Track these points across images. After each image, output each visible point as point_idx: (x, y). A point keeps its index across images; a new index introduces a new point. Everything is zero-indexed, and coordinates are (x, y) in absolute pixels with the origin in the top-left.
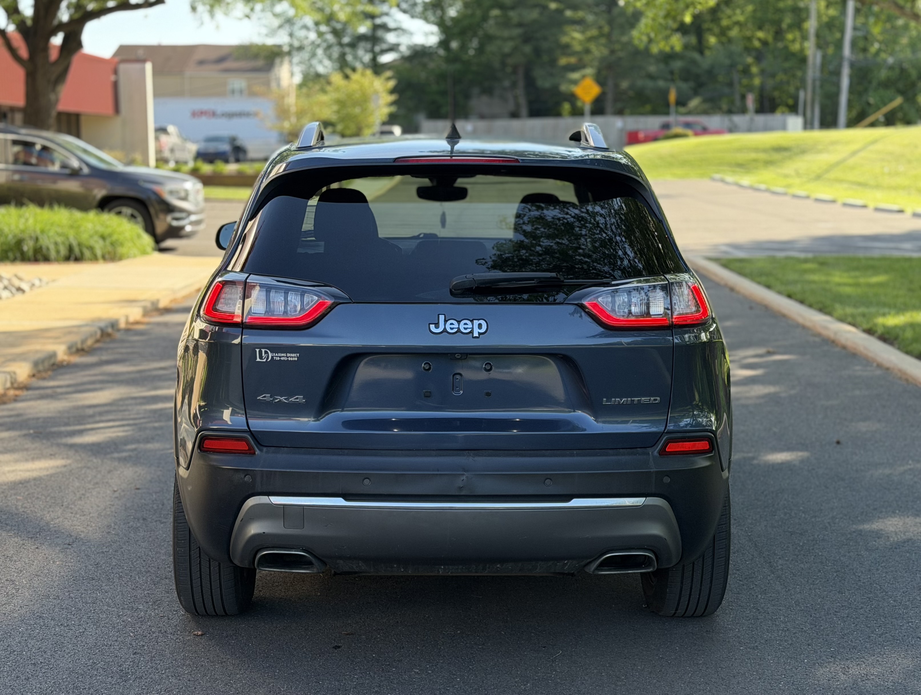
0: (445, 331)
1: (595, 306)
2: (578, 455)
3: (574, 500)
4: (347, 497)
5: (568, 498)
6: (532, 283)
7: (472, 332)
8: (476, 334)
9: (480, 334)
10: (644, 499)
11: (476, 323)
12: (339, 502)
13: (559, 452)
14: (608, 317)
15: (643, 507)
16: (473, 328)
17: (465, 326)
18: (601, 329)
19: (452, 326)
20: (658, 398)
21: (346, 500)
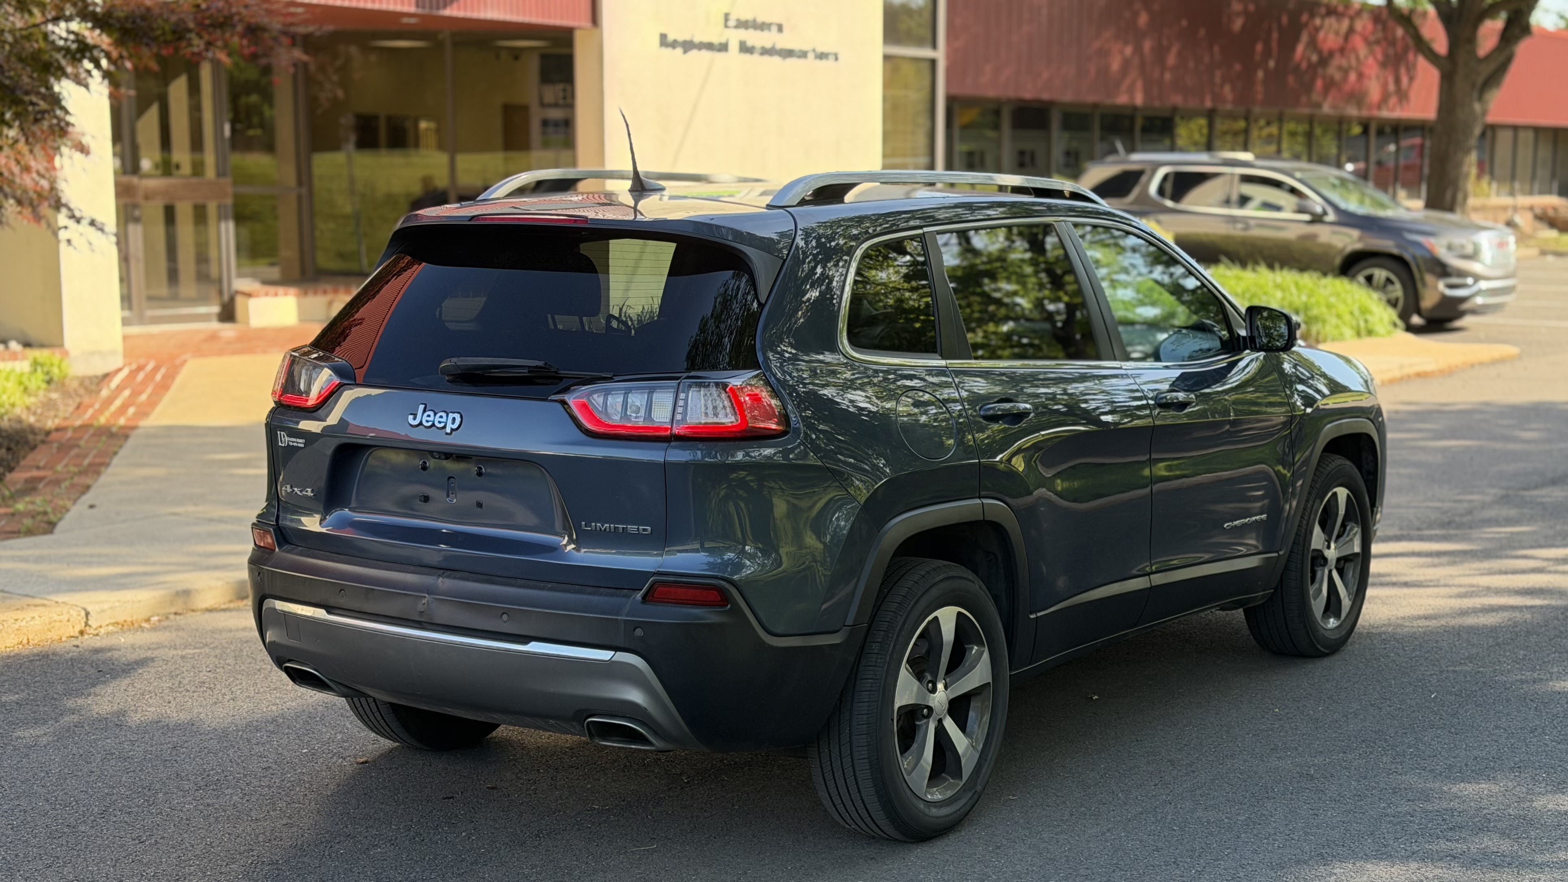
0: (421, 424)
1: (584, 407)
2: (550, 589)
3: (533, 643)
4: (330, 610)
5: (525, 639)
6: (524, 372)
7: (444, 427)
8: (448, 430)
9: (452, 430)
10: (613, 653)
11: (451, 416)
12: (320, 614)
13: (531, 583)
14: (599, 422)
15: (610, 662)
16: (446, 424)
17: (439, 419)
18: (584, 437)
19: (427, 419)
20: (649, 528)
21: (329, 612)
